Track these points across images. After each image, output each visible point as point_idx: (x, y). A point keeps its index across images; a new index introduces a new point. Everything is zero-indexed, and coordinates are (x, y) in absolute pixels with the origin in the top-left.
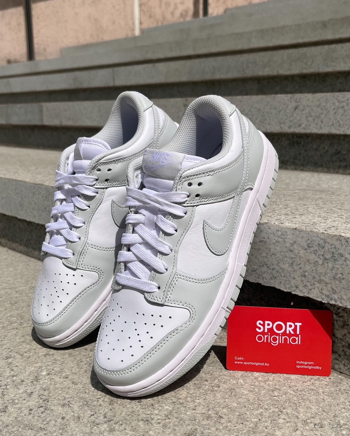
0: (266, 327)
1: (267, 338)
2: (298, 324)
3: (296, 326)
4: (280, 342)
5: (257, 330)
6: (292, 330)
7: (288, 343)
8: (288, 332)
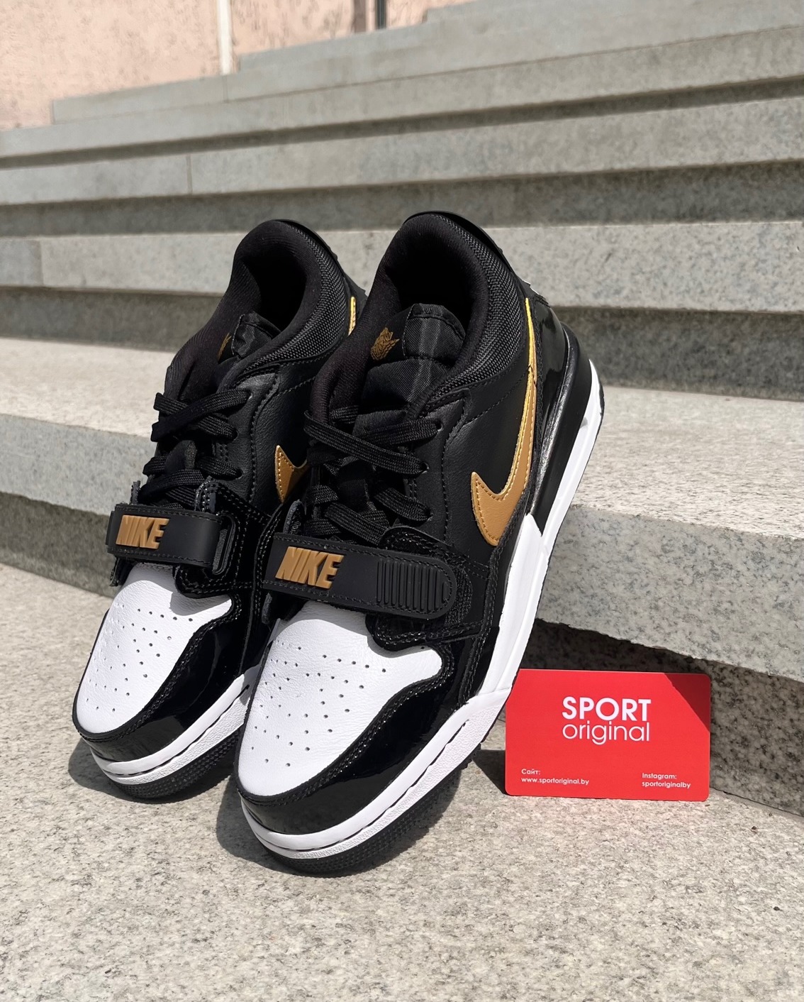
0: (583, 709)
1: (585, 730)
2: (645, 703)
3: (640, 706)
4: (610, 738)
5: (565, 715)
6: (633, 713)
7: (626, 739)
8: (624, 718)
